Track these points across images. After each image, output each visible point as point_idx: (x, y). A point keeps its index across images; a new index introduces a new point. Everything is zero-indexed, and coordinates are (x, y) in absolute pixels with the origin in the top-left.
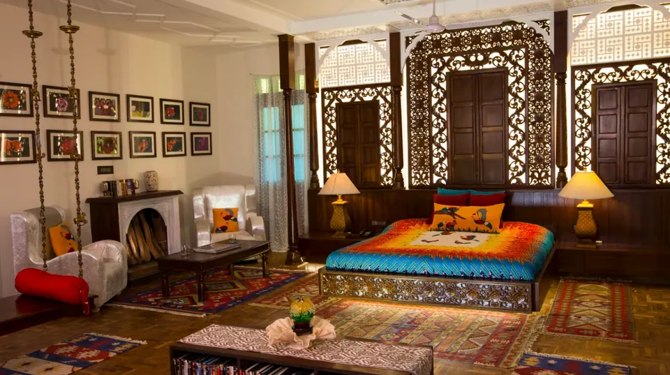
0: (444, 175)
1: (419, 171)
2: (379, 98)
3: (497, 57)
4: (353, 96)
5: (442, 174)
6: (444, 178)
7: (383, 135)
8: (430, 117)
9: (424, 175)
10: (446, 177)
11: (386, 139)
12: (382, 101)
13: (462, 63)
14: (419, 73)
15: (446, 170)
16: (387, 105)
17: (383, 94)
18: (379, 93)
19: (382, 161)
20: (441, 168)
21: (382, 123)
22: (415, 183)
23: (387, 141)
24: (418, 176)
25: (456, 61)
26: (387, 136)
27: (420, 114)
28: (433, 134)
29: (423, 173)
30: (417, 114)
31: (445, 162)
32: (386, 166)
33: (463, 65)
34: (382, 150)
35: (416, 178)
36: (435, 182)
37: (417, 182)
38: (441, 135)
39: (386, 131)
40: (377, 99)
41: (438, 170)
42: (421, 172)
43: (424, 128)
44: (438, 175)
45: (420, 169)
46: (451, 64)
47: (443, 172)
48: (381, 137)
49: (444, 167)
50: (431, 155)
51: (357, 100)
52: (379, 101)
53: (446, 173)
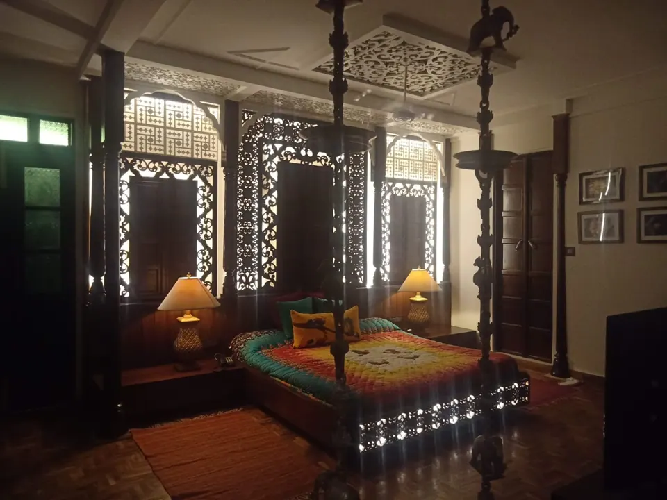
0: (273, 276)
1: (245, 273)
2: (197, 178)
3: (324, 156)
4: (159, 169)
5: (271, 275)
6: (272, 280)
7: (202, 227)
8: (260, 210)
9: (251, 278)
10: (275, 279)
11: (204, 232)
12: (200, 183)
13: (294, 155)
14: (248, 156)
15: (275, 271)
16: (208, 189)
17: (203, 174)
18: (197, 172)
19: (198, 261)
20: (270, 269)
21: (200, 211)
22: (241, 288)
23: (206, 236)
24: (244, 278)
25: (288, 152)
26: (206, 229)
27: (248, 205)
28: (263, 229)
29: (250, 275)
30: (245, 204)
31: (275, 262)
32: (204, 267)
33: (295, 159)
34: (200, 247)
35: (241, 281)
36: (263, 285)
37: (243, 287)
38: (271, 232)
39: (206, 222)
40: (194, 179)
41: (266, 271)
42: (247, 274)
43: (253, 222)
44: (267, 276)
45: (247, 270)
46: (283, 153)
47: (272, 273)
48: (199, 229)
49: (273, 268)
50: (260, 254)
51: (165, 176)
52: (196, 182)
53: (275, 274)
